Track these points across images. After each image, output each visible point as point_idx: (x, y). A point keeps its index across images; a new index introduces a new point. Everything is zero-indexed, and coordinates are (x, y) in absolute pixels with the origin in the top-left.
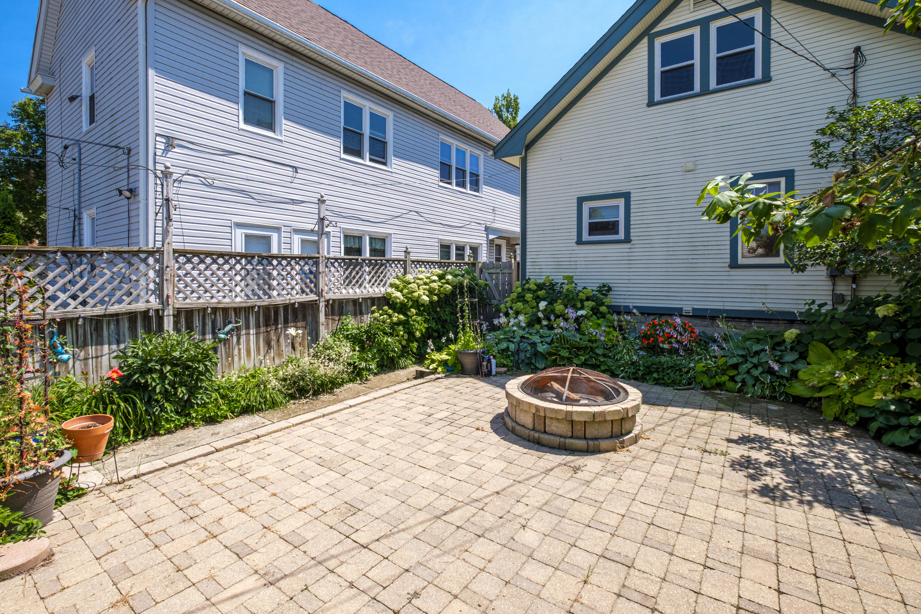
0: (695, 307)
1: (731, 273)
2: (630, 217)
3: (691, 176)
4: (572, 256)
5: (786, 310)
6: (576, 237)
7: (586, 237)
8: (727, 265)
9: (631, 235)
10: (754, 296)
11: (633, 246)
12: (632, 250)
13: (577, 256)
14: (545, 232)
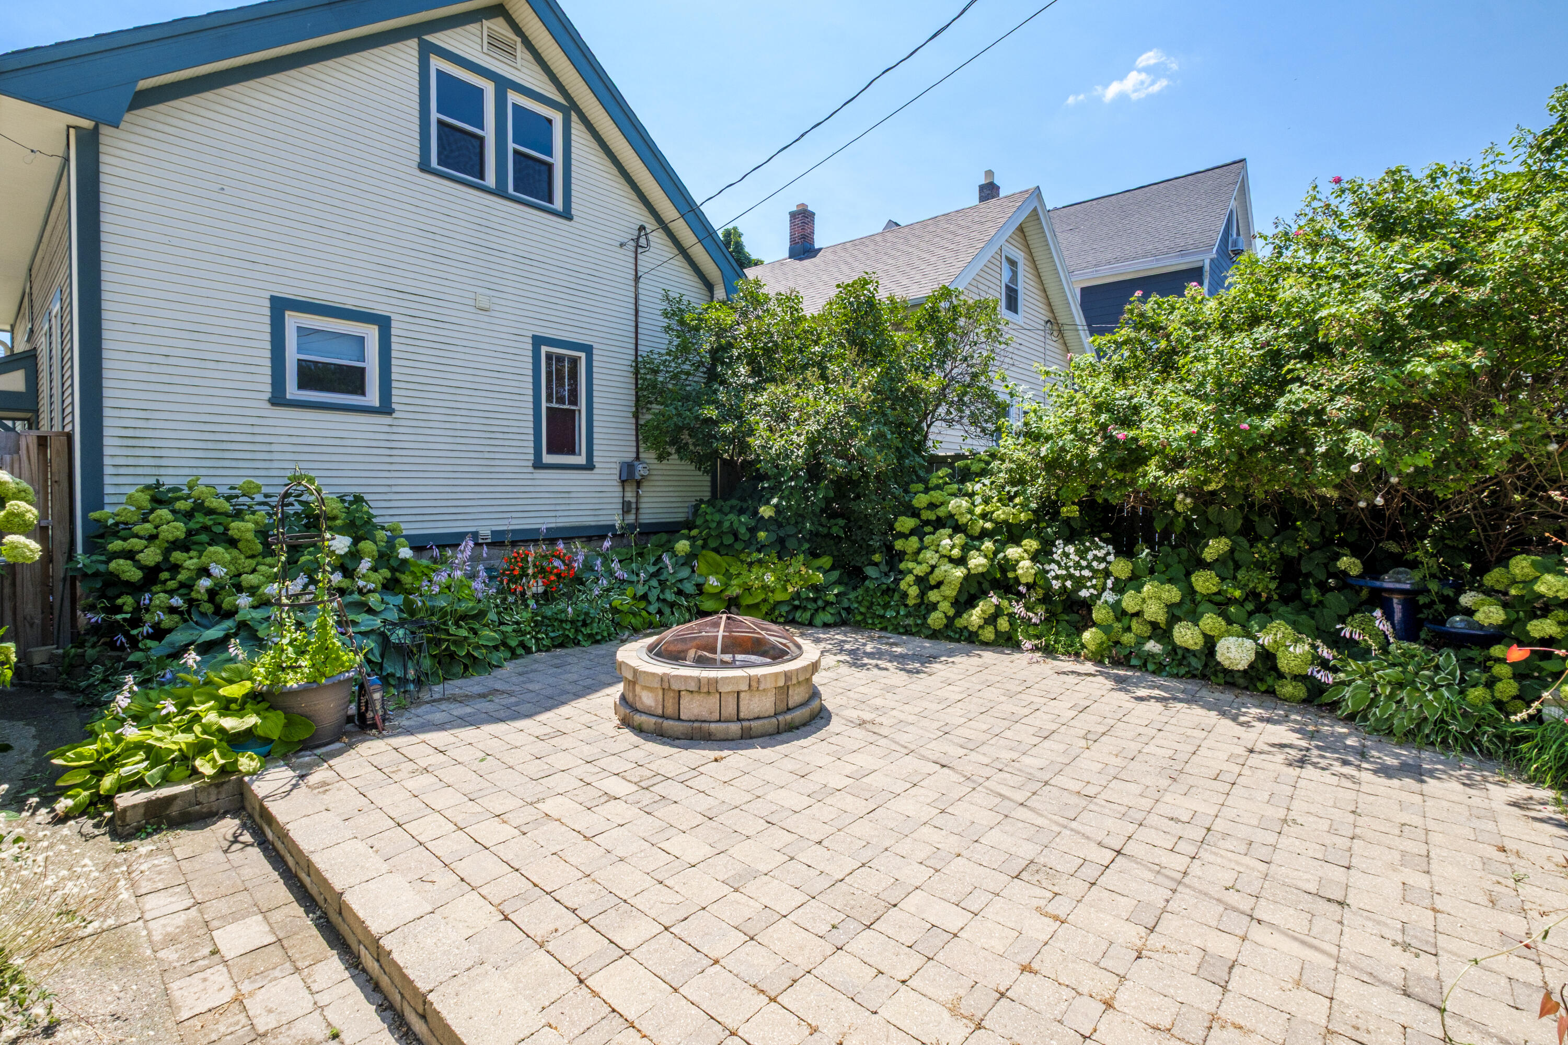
0: (494, 528)
1: (536, 476)
2: (390, 365)
3: (486, 319)
4: (256, 430)
5: (587, 524)
6: (269, 388)
7: (292, 391)
8: (530, 464)
9: (394, 399)
10: (558, 508)
11: (396, 422)
12: (395, 429)
13: (271, 430)
14: (171, 361)
